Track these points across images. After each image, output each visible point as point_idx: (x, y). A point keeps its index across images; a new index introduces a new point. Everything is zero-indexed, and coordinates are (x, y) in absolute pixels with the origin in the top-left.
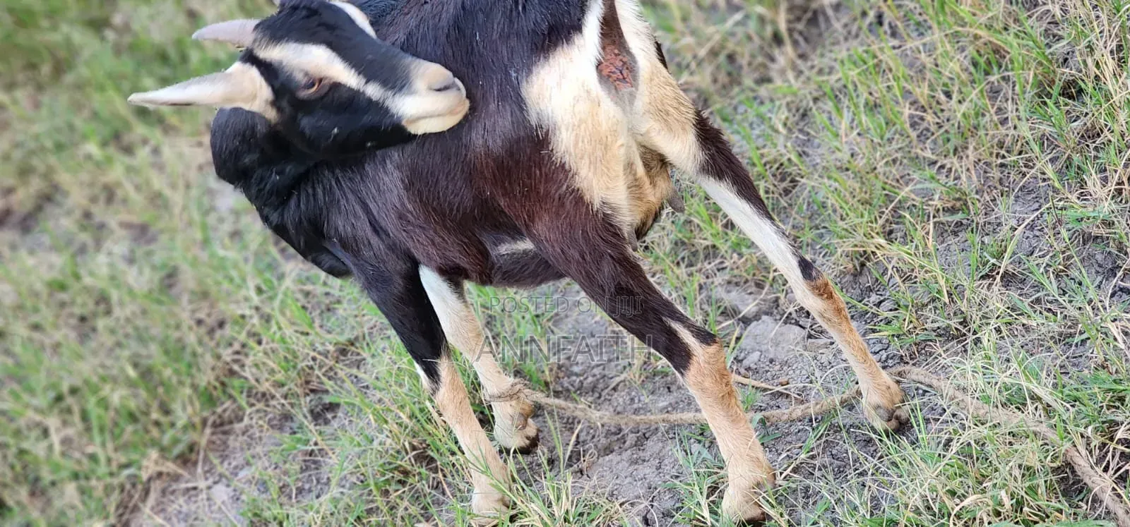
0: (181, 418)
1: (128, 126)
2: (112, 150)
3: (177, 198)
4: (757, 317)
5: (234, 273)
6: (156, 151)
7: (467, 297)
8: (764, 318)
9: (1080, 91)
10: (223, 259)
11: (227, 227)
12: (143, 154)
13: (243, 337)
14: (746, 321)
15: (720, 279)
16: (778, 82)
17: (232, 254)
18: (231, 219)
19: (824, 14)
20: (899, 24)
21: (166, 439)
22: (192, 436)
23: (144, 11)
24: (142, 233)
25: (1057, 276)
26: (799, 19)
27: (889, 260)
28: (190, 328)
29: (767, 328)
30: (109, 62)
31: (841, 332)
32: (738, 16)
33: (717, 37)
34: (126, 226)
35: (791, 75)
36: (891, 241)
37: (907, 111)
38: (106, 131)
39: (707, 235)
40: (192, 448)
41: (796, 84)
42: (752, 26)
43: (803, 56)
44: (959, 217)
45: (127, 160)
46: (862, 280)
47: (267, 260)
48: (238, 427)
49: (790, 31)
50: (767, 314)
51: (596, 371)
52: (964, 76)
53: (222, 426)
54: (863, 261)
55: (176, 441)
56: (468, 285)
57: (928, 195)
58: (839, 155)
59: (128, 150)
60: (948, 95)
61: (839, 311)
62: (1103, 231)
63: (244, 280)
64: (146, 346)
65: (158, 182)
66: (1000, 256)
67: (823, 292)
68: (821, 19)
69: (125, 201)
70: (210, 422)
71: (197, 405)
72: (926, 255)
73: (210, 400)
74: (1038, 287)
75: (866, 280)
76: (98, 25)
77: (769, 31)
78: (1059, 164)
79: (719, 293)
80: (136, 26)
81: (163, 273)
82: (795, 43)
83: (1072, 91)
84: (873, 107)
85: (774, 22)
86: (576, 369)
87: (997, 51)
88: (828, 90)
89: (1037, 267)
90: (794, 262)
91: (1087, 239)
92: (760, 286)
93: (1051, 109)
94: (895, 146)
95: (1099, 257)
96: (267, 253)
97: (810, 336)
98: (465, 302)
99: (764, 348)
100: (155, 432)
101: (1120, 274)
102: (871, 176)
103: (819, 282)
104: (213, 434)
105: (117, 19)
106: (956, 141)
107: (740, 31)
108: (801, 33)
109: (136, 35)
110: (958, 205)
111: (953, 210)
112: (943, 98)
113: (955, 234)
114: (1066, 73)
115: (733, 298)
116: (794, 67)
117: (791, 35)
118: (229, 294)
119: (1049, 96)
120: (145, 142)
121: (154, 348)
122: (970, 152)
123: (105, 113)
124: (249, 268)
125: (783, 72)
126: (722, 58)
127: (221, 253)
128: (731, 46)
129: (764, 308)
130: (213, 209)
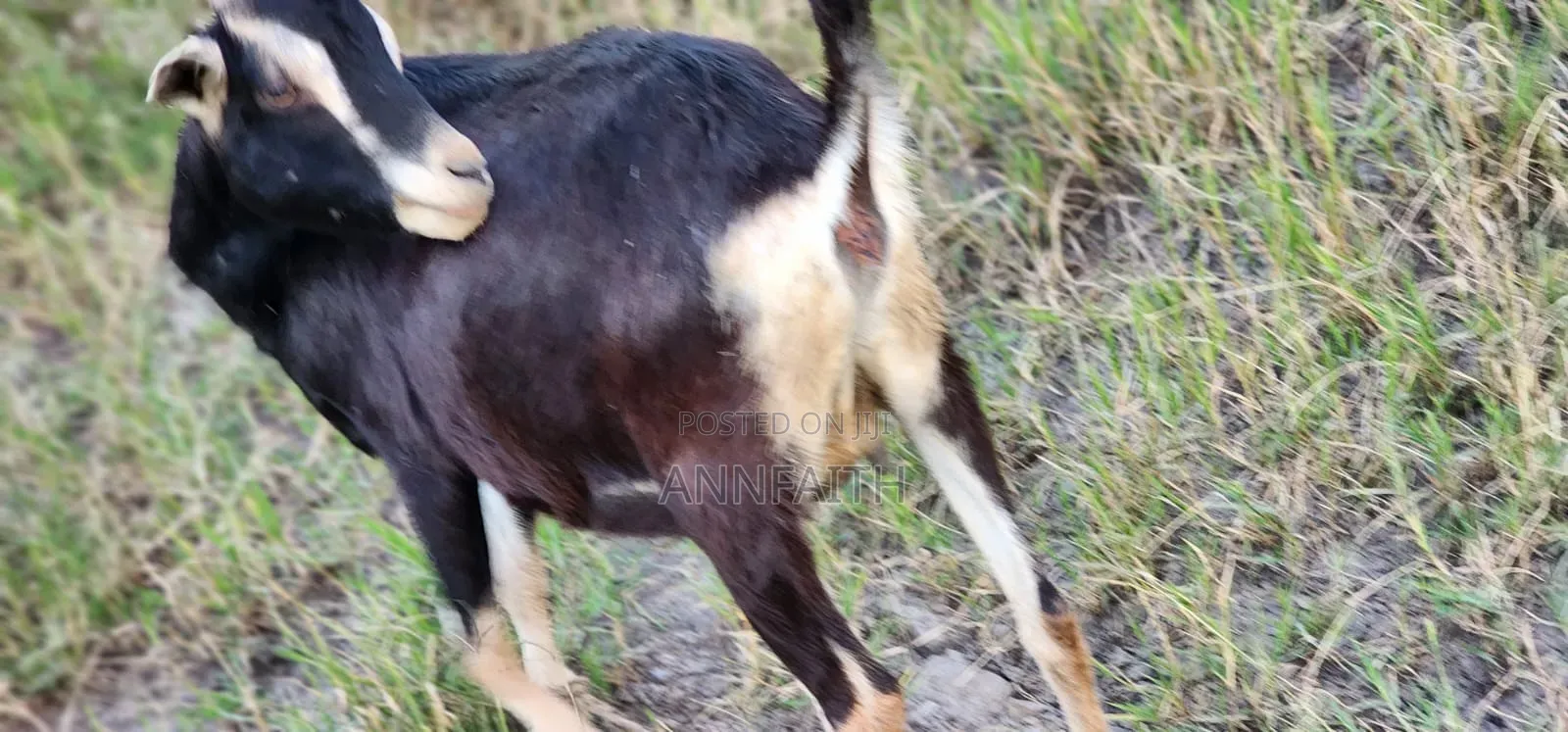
0: (56, 638)
1: (65, 180)
2: (34, 210)
3: (115, 298)
4: (939, 650)
5: (177, 431)
6: (101, 223)
7: (540, 540)
8: (954, 654)
9: (1478, 407)
10: (166, 406)
11: (180, 360)
12: (81, 224)
13: (171, 531)
14: (923, 652)
15: (896, 582)
16: (1033, 302)
17: (181, 401)
18: (191, 346)
19: (1117, 214)
20: (1223, 252)
21: (27, 662)
22: (64, 666)
23: (123, 15)
24: (54, 340)
25: (1401, 680)
26: (1077, 214)
27: (1153, 603)
28: (95, 503)
29: (951, 669)
30: (58, 78)
31: (1078, 700)
32: (991, 194)
33: (956, 218)
34: (32, 324)
35: (1052, 294)
36: (1160, 576)
37: (1218, 385)
38: (32, 180)
39: (887, 512)
40: (63, 683)
41: (1057, 309)
42: (1009, 211)
43: (1074, 270)
44: (1268, 559)
45: (53, 227)
46: (1107, 624)
47: (231, 418)
48: (137, 663)
49: (1064, 228)
50: (958, 648)
51: (688, 683)
52: (1309, 351)
53: (114, 658)
54: (1116, 597)
55: (40, 668)
56: (547, 525)
57: (1227, 516)
58: (1105, 431)
59: (58, 213)
60: (1279, 372)
61: (1080, 667)
62: (1481, 629)
63: (189, 442)
64: (22, 517)
65: (93, 272)
66: (1319, 631)
67: (1064, 635)
68: (1110, 219)
69: (40, 288)
70: (98, 649)
71: (84, 621)
72: (1211, 609)
73: (104, 617)
74: (1371, 691)
75: (1115, 627)
76: (53, 22)
77: (1032, 225)
78: (1430, 510)
79: (892, 603)
80: (106, 37)
81: (74, 408)
82: (1067, 248)
83: (1465, 405)
84: (1167, 369)
85: (1041, 212)
86: (659, 673)
87: (1362, 320)
88: (1105, 328)
89: (1373, 658)
90: (1031, 585)
91: (1452, 632)
92: (954, 604)
93: (1431, 425)
94: (1190, 435)
95: (1466, 663)
96: (233, 408)
97: (1017, 696)
98: (532, 544)
99: (942, 698)
100: (12, 650)
101: (1493, 695)
102: (1147, 472)
103: (1062, 619)
104: (100, 667)
105: (81, 21)
106: (1279, 443)
107: (990, 214)
108: (1078, 236)
109: (102, 48)
110: (1271, 540)
111: (1258, 547)
112: (1271, 376)
113: (1257, 583)
114: (1458, 376)
115: (911, 614)
116: (1060, 285)
117: (1063, 238)
118: (164, 461)
119: (1430, 405)
120: (86, 206)
121: (35, 520)
122: (1300, 463)
123: (36, 155)
124: (201, 427)
125: (1042, 287)
126: (956, 250)
127: (163, 393)
128: (972, 235)
129: (955, 637)
130: (166, 325)
